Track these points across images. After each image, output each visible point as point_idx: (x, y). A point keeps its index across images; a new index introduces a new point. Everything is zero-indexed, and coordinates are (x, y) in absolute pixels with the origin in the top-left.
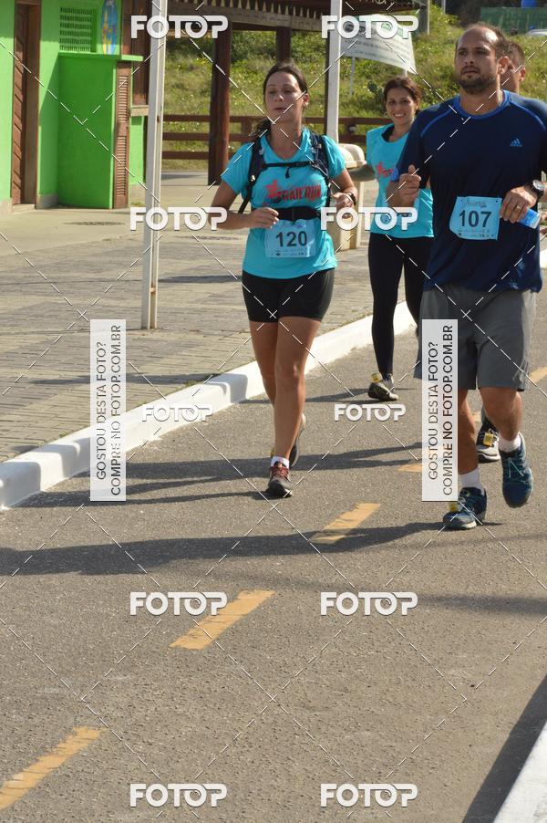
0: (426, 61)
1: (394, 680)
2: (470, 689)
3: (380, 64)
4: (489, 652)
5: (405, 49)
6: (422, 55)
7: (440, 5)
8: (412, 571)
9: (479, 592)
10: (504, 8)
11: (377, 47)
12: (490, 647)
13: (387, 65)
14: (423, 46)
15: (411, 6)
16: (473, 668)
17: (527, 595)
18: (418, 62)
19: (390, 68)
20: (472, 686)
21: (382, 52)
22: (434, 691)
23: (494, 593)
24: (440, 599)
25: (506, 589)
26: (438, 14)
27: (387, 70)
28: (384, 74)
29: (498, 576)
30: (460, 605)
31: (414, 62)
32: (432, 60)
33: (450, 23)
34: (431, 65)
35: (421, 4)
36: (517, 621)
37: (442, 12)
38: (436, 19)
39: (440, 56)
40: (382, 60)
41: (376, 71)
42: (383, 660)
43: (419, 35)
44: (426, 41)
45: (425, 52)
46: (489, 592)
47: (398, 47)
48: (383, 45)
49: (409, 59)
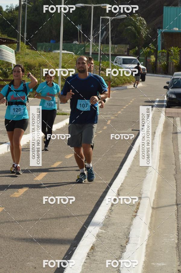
0: (19, 60)
1: (9, 266)
2: (34, 269)
3: (4, 61)
4: (41, 257)
5: (13, 56)
6: (18, 58)
7: (24, 42)
8: (15, 230)
9: (37, 237)
10: (45, 43)
11: (3, 56)
12: (41, 255)
13: (7, 62)
14: (18, 55)
15: (14, 42)
16: (35, 262)
17: (53, 238)
18: (17, 61)
19: (7, 63)
20: (35, 268)
21: (5, 57)
22: (22, 270)
23: (42, 237)
24: (24, 239)
25: (46, 236)
26: (23, 45)
27: (6, 63)
28: (5, 65)
29: (43, 231)
30: (31, 241)
31: (15, 61)
32: (21, 60)
33: (27, 48)
34: (21, 62)
35: (18, 42)
36: (50, 246)
37: (25, 44)
38: (23, 47)
39: (24, 59)
40: (5, 60)
41: (3, 64)
42: (5, 260)
43: (17, 52)
44: (19, 54)
45: (19, 57)
46: (40, 237)
47: (10, 56)
48: (5, 55)
49: (13, 60)
